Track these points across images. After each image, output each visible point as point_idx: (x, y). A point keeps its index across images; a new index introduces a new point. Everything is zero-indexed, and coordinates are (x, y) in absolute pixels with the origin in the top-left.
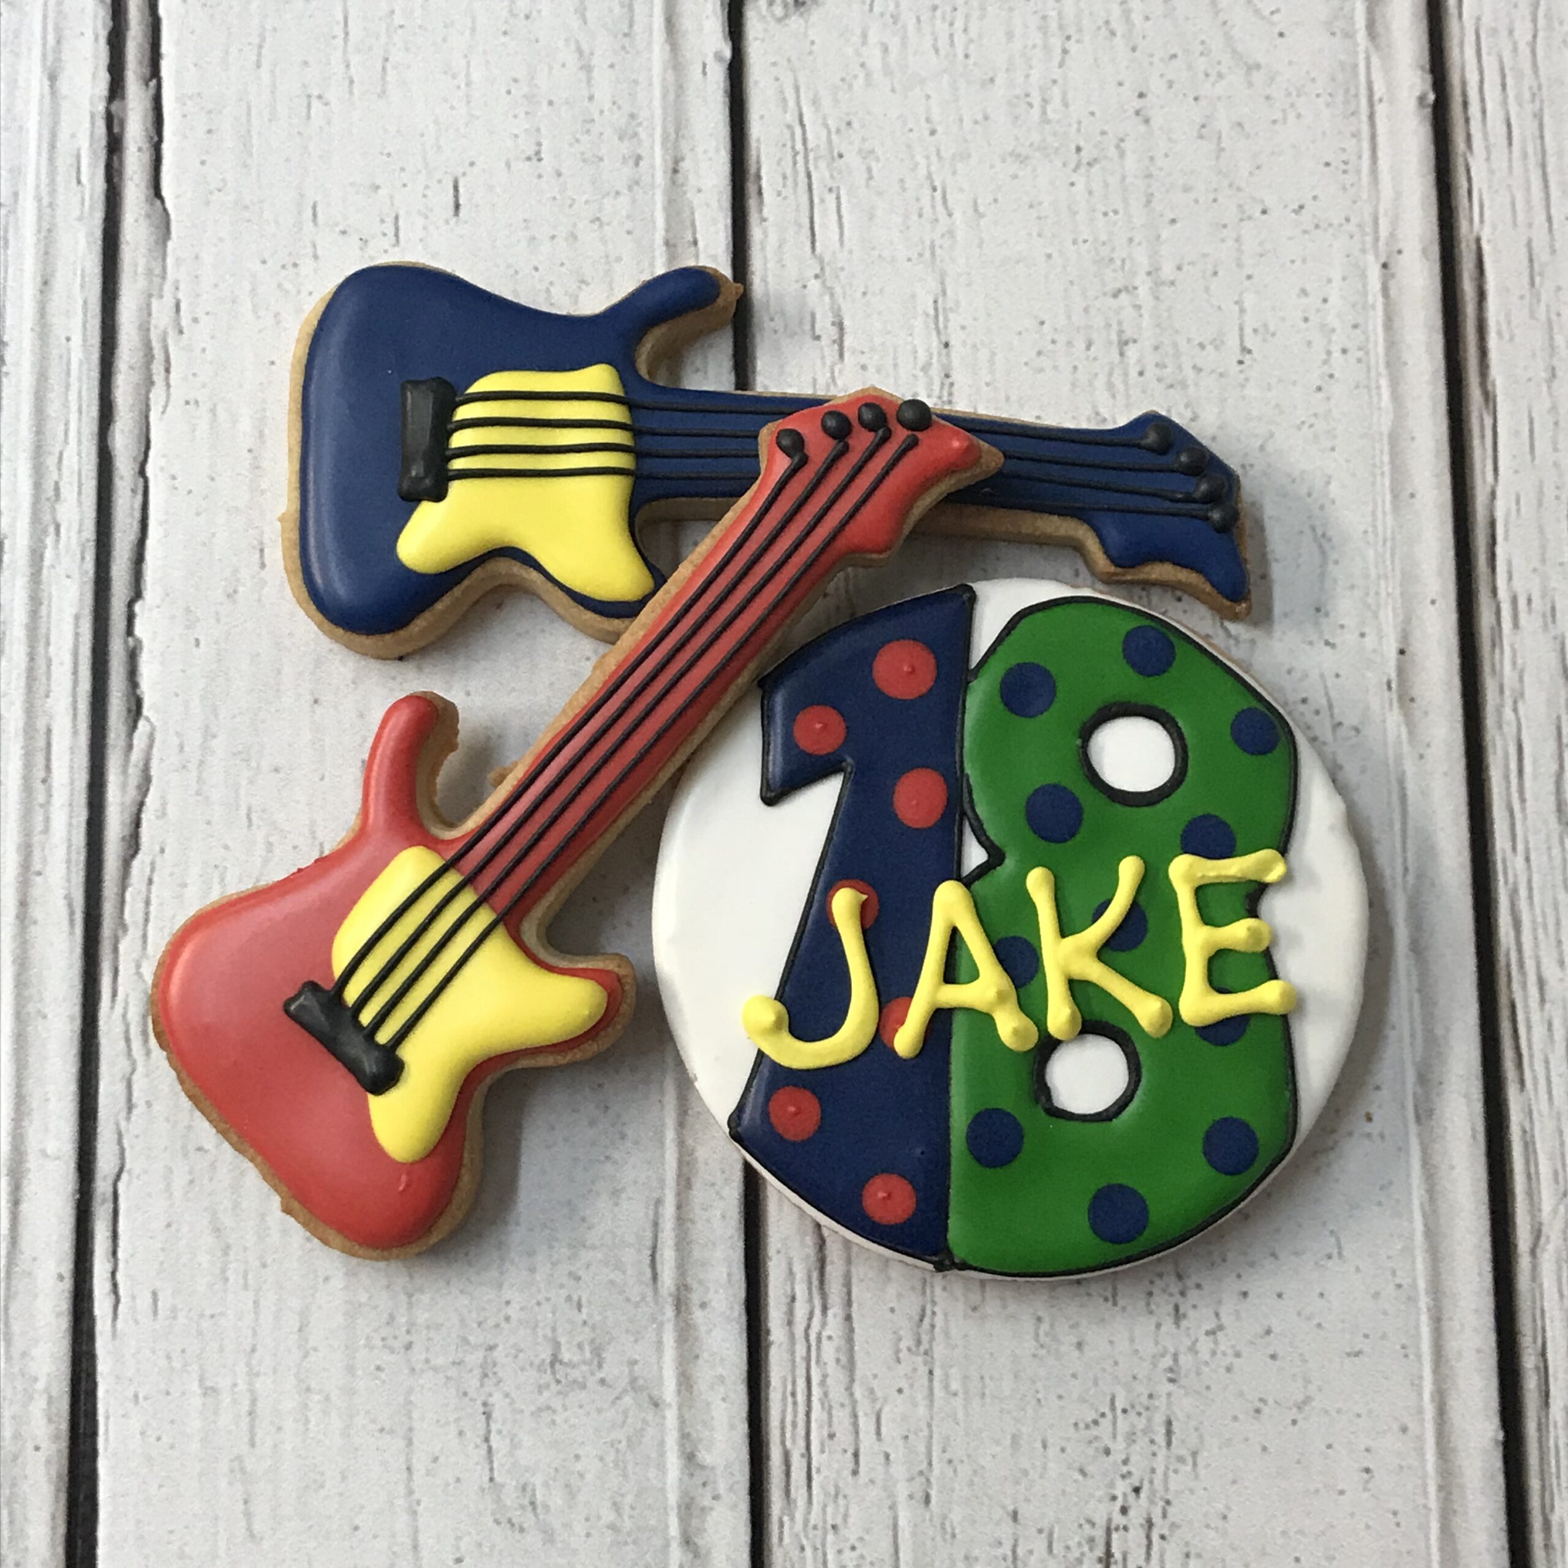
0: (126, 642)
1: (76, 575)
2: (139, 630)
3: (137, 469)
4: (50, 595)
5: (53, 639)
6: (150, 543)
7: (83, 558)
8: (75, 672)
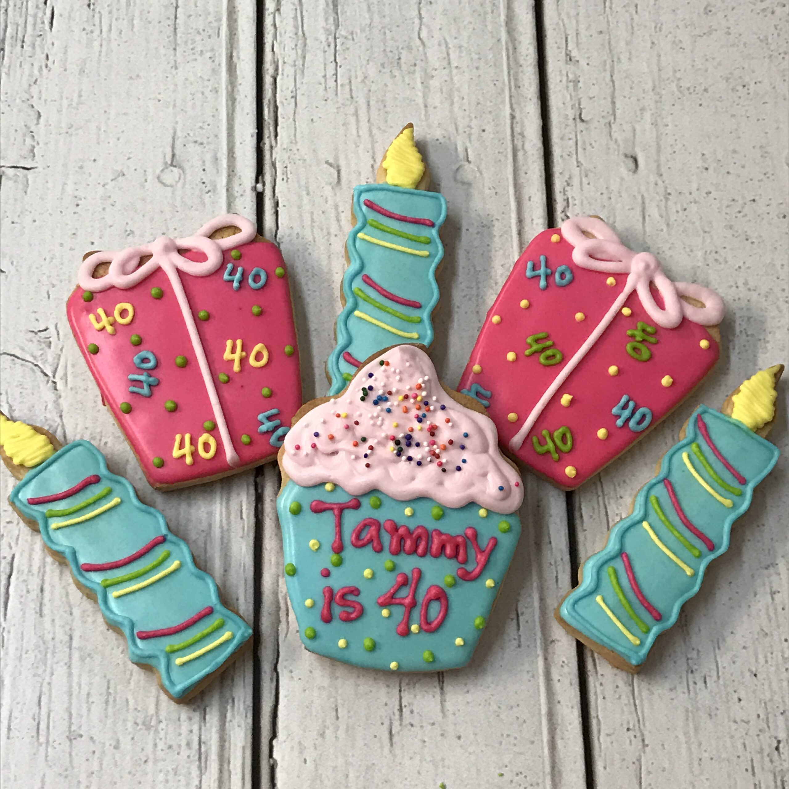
0: (269, 761)
1: (243, 726)
2: (275, 755)
3: (273, 667)
4: (230, 736)
5: (232, 761)
6: (281, 707)
7: (246, 716)
8: (243, 779)
